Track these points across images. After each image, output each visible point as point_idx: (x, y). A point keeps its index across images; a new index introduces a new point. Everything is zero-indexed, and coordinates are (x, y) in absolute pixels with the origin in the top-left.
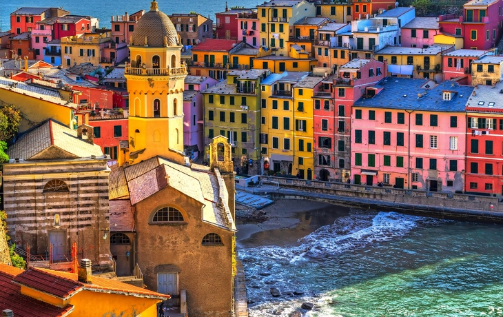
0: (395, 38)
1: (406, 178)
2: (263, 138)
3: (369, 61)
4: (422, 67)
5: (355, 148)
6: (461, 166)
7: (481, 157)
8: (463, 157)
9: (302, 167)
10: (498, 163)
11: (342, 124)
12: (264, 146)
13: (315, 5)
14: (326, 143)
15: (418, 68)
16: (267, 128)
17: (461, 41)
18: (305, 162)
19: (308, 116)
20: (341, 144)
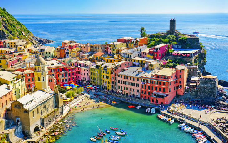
0: (139, 55)
1: (128, 93)
2: (101, 80)
3: (126, 61)
4: (141, 63)
5: (118, 84)
6: (140, 91)
7: (144, 89)
8: (140, 89)
9: (109, 88)
10: (147, 91)
11: (116, 78)
12: (102, 82)
13: (126, 43)
14: (113, 82)
15: (140, 64)
16: (102, 77)
17: (153, 56)
18: (109, 87)
19: (109, 75)
20: (116, 83)
